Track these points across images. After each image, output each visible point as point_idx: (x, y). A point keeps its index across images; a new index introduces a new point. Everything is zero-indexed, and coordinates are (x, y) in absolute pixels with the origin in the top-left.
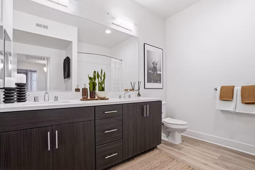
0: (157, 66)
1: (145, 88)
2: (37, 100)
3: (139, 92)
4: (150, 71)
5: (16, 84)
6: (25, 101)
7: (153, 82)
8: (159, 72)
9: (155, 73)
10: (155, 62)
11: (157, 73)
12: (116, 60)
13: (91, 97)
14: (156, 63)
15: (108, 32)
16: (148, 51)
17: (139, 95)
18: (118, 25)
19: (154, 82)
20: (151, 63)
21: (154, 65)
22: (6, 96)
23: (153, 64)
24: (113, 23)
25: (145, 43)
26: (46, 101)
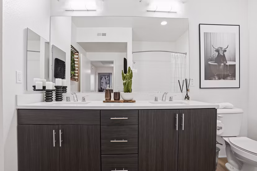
0: (226, 53)
1: (200, 88)
2: (69, 100)
3: (187, 94)
4: (210, 63)
5: (55, 87)
6: (61, 101)
7: (217, 79)
8: (229, 63)
9: (220, 65)
10: (221, 48)
11: (225, 64)
12: (177, 54)
13: (115, 100)
14: (223, 49)
15: (164, 23)
16: (206, 34)
17: (187, 97)
18: (155, 11)
19: (219, 79)
20: (213, 50)
21: (219, 53)
22: (47, 96)
23: (217, 51)
24: (148, 11)
25: (200, 24)
26: (75, 101)
